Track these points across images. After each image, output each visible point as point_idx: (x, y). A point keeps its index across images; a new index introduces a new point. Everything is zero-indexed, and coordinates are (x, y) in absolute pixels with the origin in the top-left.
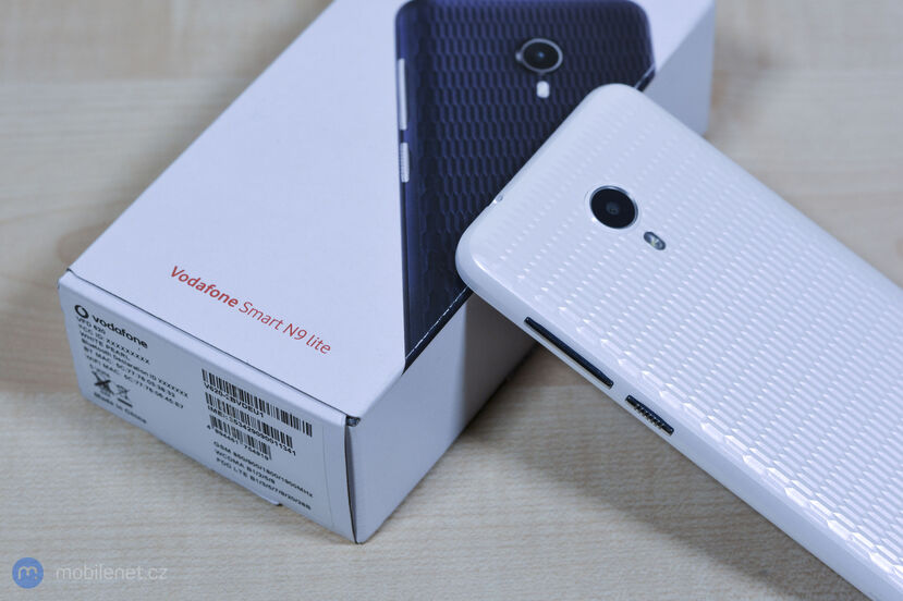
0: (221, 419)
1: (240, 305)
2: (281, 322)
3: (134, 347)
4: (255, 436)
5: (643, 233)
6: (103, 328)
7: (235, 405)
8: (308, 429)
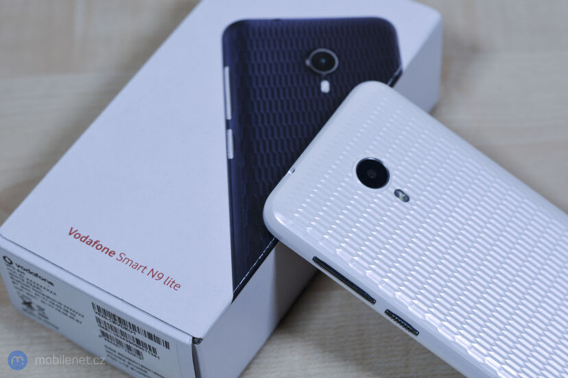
0: (107, 332)
1: (117, 255)
2: (145, 268)
3: (45, 284)
4: (131, 345)
5: (393, 191)
6: (23, 271)
7: (116, 326)
8: (167, 345)
